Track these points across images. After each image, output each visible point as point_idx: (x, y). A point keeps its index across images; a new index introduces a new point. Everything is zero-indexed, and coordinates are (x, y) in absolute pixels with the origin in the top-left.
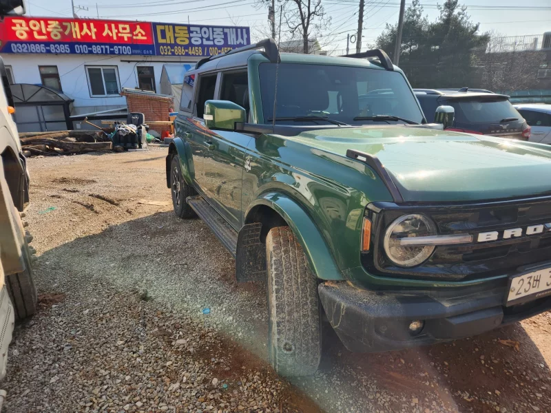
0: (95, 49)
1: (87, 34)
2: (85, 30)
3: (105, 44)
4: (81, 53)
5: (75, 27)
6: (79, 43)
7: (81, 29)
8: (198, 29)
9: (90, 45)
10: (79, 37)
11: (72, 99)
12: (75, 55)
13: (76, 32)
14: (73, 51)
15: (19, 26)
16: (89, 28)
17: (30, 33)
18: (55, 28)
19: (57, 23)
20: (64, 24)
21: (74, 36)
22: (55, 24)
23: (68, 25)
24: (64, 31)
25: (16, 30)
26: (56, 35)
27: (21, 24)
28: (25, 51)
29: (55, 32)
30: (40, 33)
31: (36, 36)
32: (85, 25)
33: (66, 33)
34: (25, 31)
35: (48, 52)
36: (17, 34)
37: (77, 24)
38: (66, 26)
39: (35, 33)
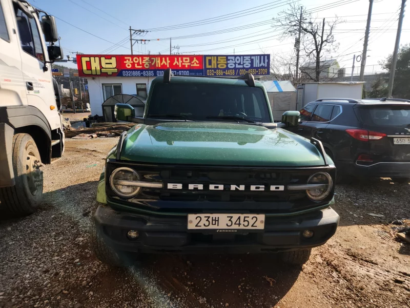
1: (164, 64)
2: (164, 62)
3: (174, 70)
4: (160, 76)
5: (158, 60)
6: (160, 69)
7: (161, 61)
8: (233, 58)
10: (160, 66)
13: (158, 63)
14: (155, 75)
15: (127, 60)
16: (166, 60)
17: (133, 64)
18: (147, 61)
19: (148, 58)
20: (152, 58)
21: (157, 66)
22: (147, 59)
23: (154, 59)
24: (152, 62)
25: (126, 63)
26: (147, 66)
27: (129, 60)
28: (129, 75)
29: (147, 63)
30: (138, 64)
31: (136, 66)
32: (164, 59)
33: (153, 64)
34: (131, 63)
35: (142, 75)
36: (127, 65)
37: (159, 58)
38: (153, 60)
39: (136, 65)
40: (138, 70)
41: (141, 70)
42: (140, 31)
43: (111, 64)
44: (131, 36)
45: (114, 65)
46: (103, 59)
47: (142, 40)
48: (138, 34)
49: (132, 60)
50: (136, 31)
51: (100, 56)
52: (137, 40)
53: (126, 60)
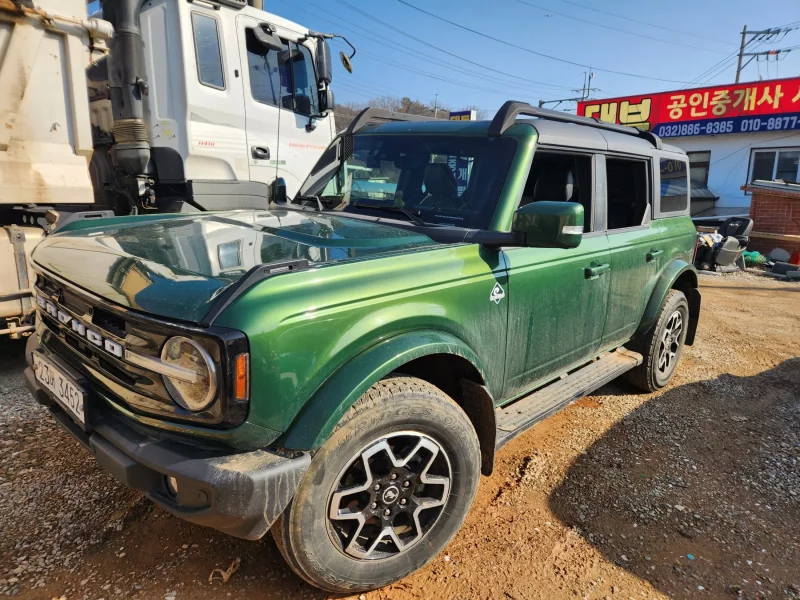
0: (772, 124)
1: (766, 102)
2: (766, 96)
3: (790, 115)
4: (748, 131)
5: (751, 94)
6: (750, 116)
7: (759, 96)
9: (765, 118)
10: (752, 108)
11: (716, 196)
12: (739, 134)
13: (750, 101)
14: (736, 130)
15: (676, 103)
16: (772, 94)
17: (687, 111)
18: (722, 99)
19: (727, 92)
20: (736, 92)
21: (746, 108)
22: (723, 93)
23: (741, 92)
24: (733, 102)
25: (671, 109)
26: (719, 110)
27: (679, 101)
28: (673, 134)
29: (720, 105)
30: (699, 108)
31: (694, 114)
32: (767, 90)
33: (735, 105)
34: (682, 108)
35: (703, 133)
36: (671, 113)
37: (755, 90)
38: (738, 95)
39: (693, 110)
40: (695, 121)
41: (703, 122)
42: (768, 32)
43: (639, 113)
44: (742, 47)
45: (645, 115)
46: (625, 105)
47: (768, 53)
48: (764, 38)
49: (687, 101)
50: (758, 33)
51: (619, 101)
52: (757, 54)
53: (671, 102)
